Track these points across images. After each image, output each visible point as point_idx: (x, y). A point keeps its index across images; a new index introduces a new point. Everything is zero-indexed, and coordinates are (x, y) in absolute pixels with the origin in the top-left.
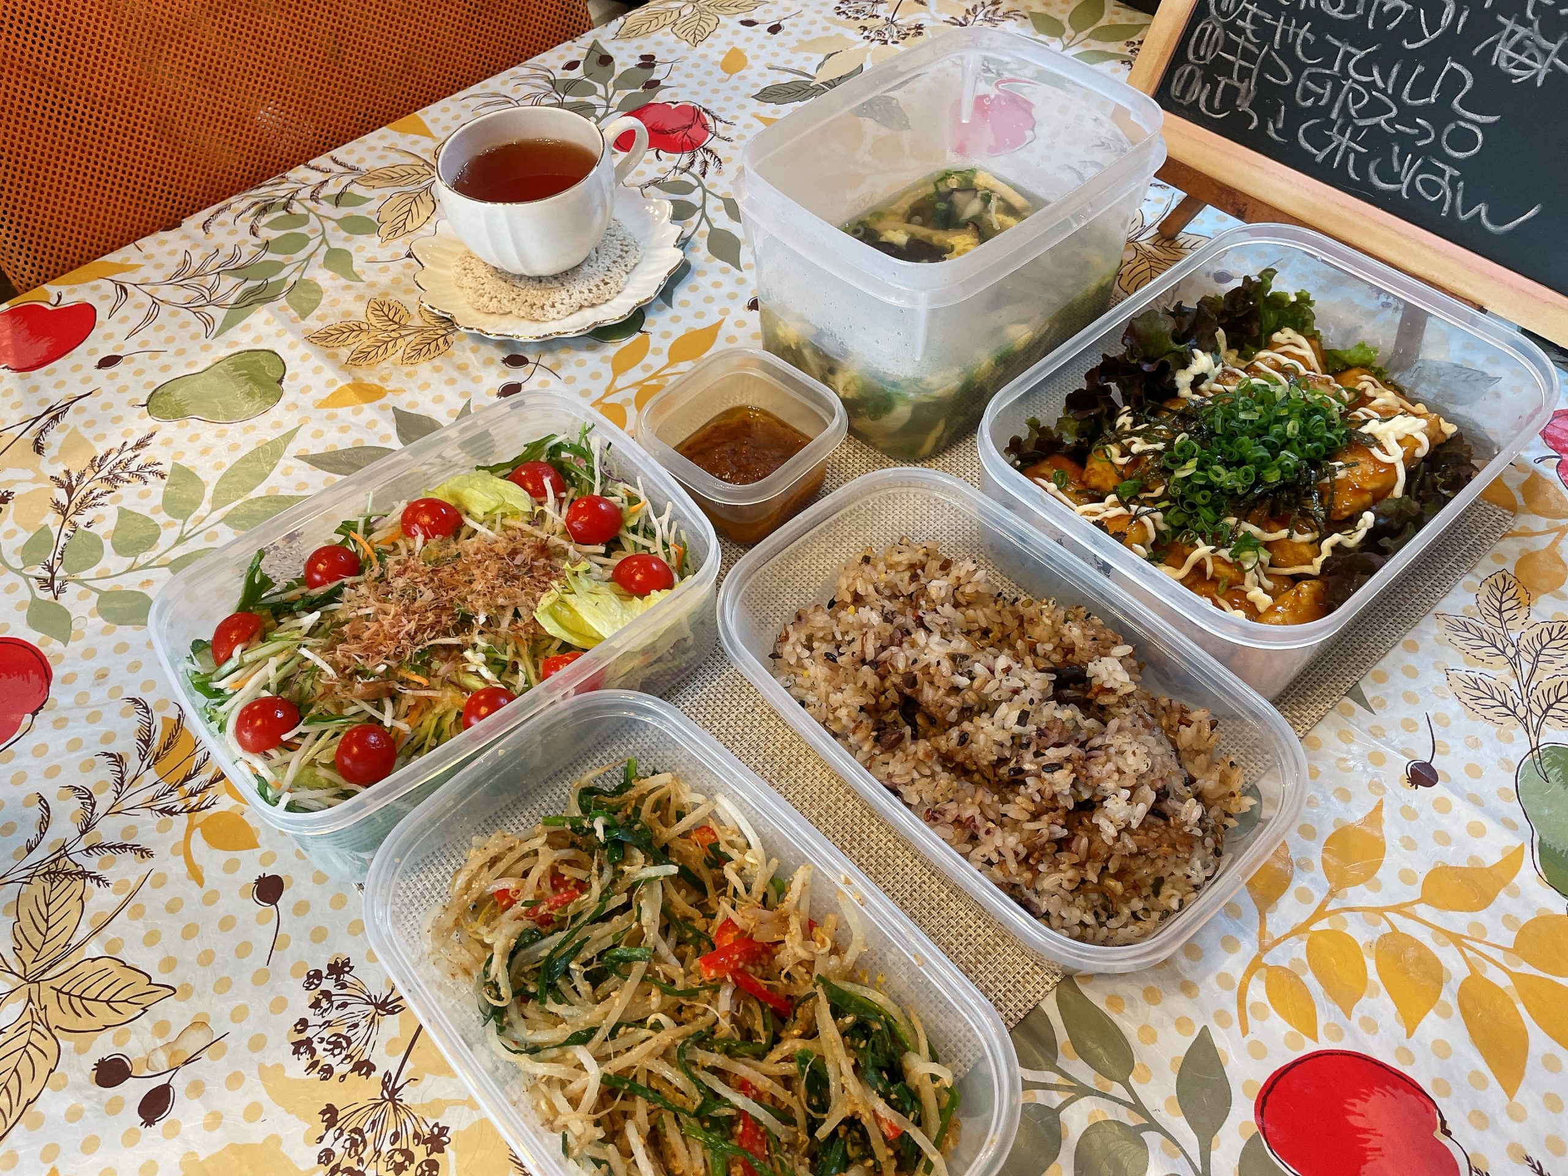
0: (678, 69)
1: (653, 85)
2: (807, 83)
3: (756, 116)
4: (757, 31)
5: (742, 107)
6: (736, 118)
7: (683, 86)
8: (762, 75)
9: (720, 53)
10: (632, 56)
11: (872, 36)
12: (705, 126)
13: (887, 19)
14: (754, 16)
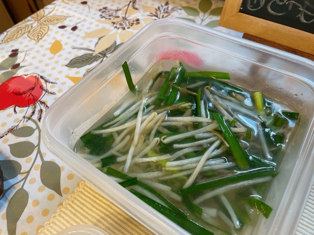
0: (29, 54)
1: (16, 66)
2: (91, 54)
3: (68, 77)
4: (66, 30)
5: (60, 72)
6: (57, 79)
7: (31, 64)
8: (70, 53)
9: (50, 43)
10: (7, 52)
11: (118, 26)
12: (41, 88)
13: (123, 18)
14: (65, 23)
